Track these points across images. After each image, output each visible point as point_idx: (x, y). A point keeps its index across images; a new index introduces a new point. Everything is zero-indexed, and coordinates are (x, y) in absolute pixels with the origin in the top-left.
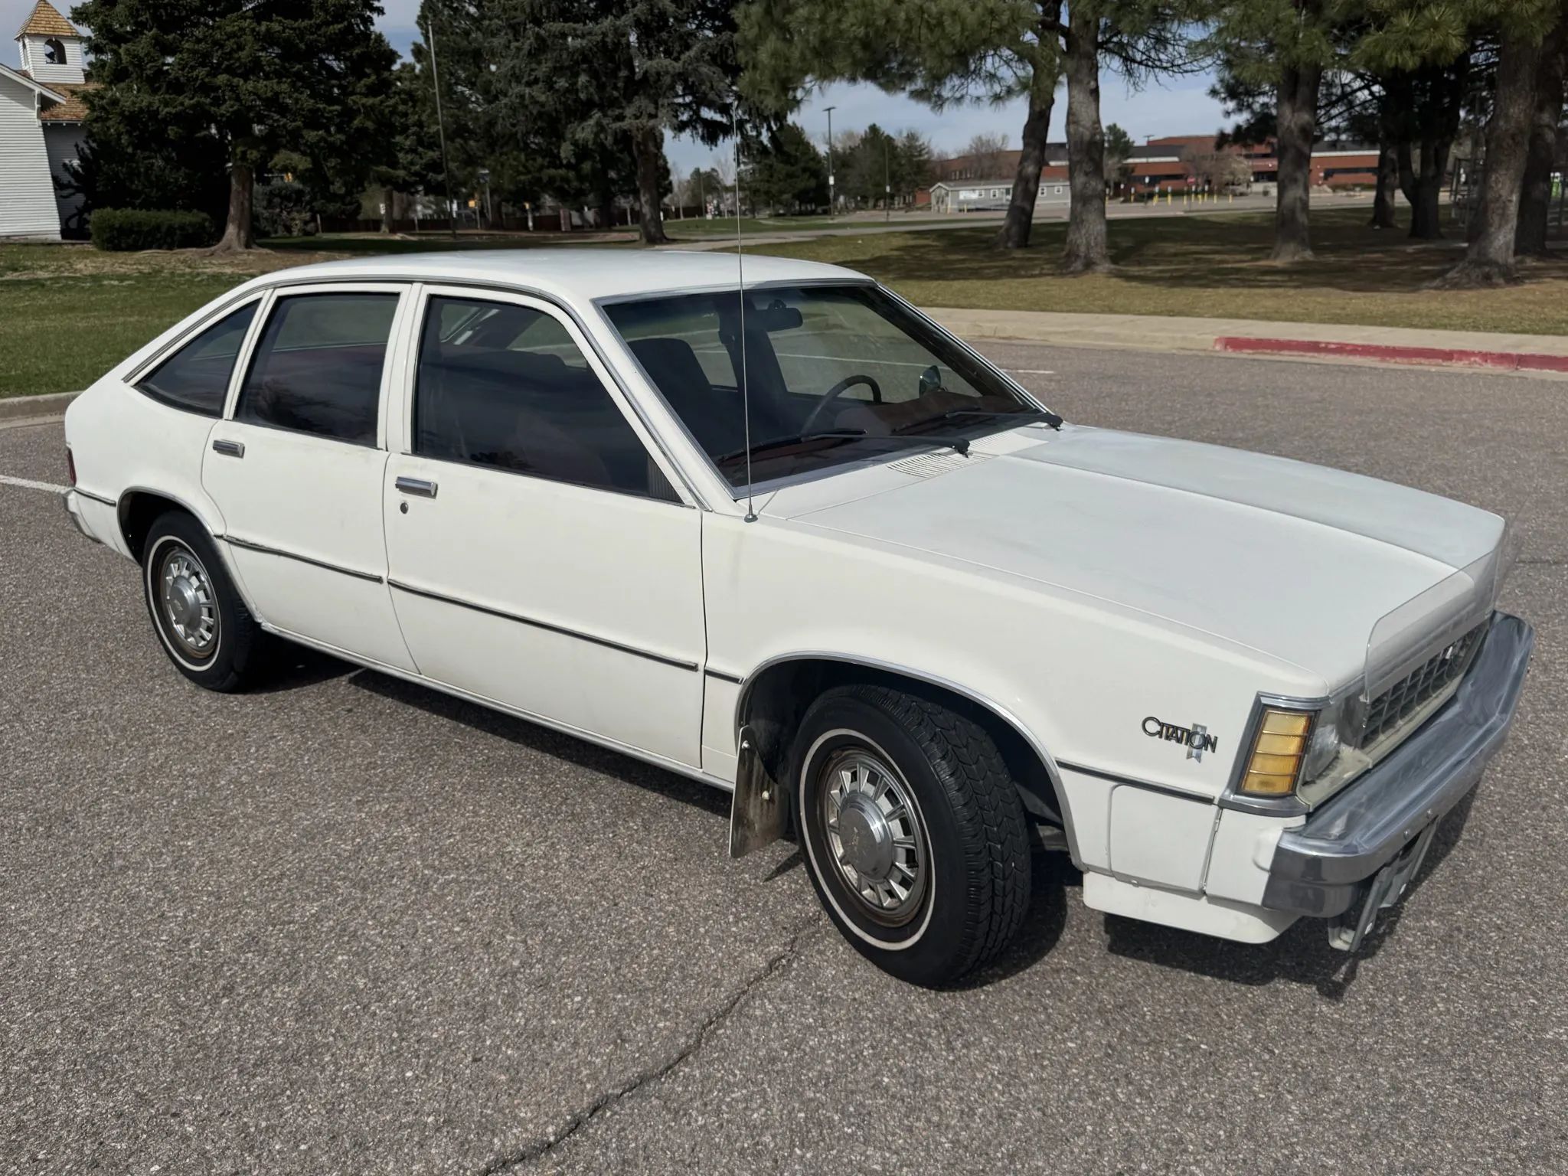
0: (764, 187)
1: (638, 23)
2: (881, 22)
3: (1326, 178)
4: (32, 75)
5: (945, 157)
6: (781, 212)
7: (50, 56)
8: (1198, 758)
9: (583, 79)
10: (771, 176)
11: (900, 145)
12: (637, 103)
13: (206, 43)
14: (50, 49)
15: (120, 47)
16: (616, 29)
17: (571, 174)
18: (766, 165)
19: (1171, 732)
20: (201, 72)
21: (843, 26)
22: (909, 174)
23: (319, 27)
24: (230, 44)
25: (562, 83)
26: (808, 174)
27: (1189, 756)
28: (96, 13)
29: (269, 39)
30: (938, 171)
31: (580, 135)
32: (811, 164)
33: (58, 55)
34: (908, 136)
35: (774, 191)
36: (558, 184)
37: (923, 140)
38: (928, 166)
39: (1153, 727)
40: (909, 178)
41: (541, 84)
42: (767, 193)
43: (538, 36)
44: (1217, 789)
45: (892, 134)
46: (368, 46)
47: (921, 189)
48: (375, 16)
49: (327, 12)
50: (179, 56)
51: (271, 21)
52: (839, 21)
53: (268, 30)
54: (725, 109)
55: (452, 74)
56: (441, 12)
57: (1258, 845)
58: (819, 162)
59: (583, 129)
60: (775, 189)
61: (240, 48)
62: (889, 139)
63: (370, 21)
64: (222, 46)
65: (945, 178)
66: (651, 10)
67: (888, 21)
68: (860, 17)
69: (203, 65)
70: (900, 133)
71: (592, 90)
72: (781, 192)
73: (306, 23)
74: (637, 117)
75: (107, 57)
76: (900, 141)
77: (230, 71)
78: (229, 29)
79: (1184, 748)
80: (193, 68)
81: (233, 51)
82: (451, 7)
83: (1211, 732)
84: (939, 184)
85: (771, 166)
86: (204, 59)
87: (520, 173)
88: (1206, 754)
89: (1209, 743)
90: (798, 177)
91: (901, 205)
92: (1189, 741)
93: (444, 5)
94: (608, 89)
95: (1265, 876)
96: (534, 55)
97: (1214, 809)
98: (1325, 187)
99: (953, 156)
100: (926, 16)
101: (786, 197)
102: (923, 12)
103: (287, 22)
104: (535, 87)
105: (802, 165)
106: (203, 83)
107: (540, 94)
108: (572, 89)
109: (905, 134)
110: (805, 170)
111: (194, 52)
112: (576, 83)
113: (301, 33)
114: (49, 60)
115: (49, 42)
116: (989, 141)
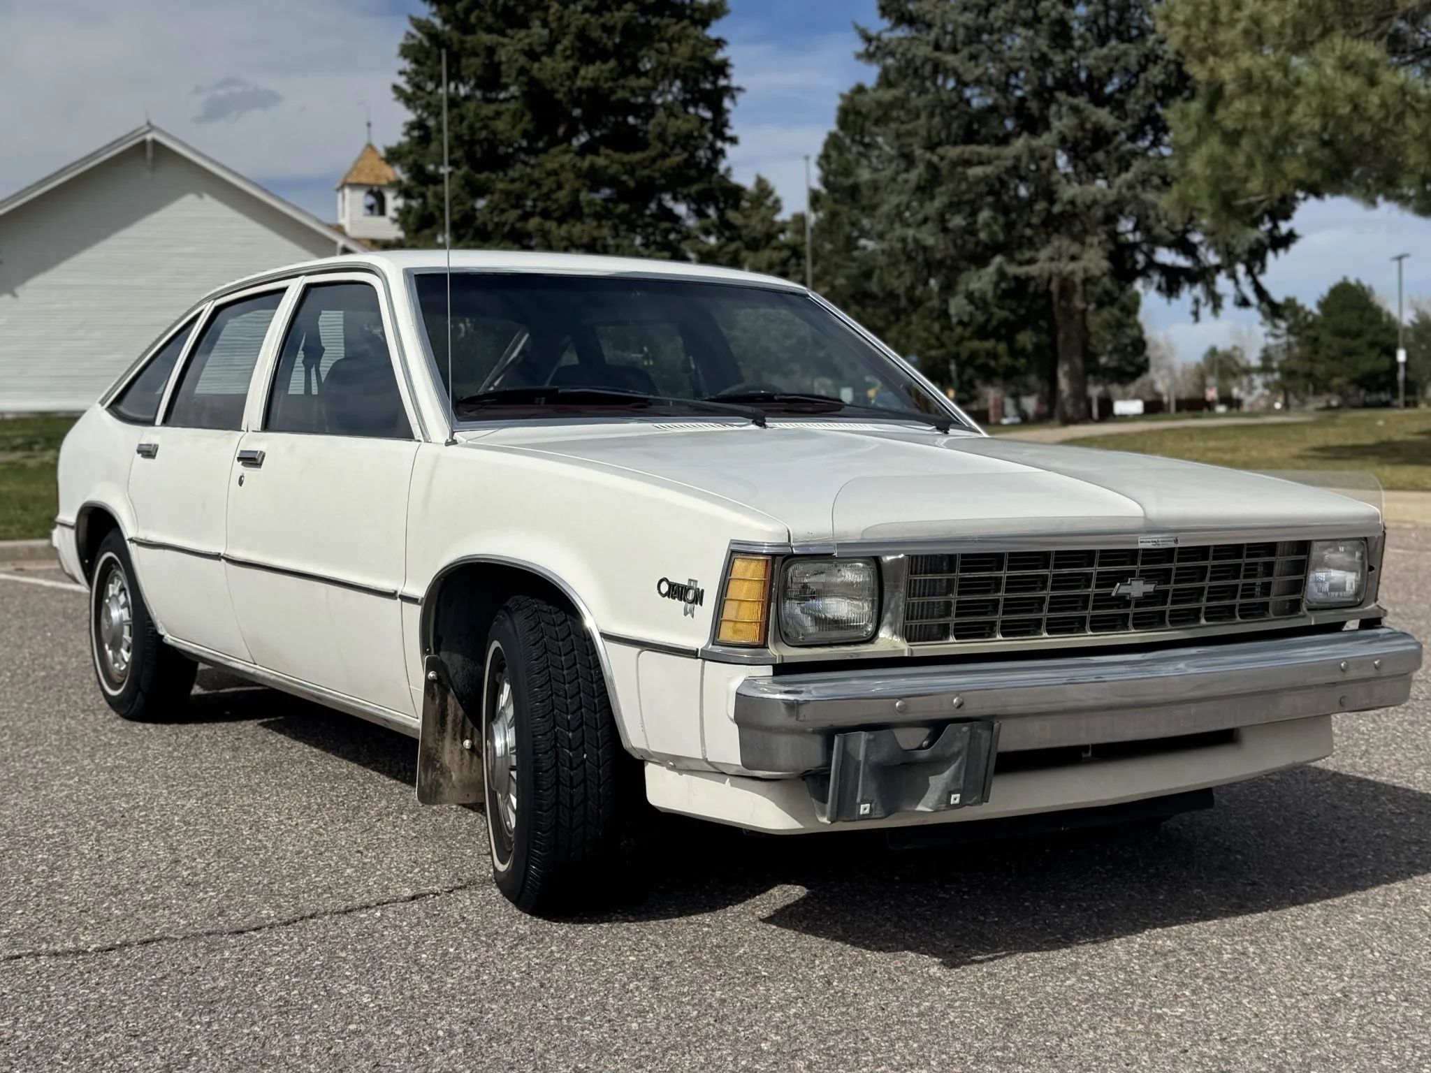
0: (1305, 367)
1: (1063, 142)
2: (1345, 110)
4: (348, 228)
6: (1334, 403)
7: (371, 208)
8: (692, 612)
9: (985, 215)
10: (1316, 352)
12: (1056, 243)
13: (522, 181)
14: (371, 200)
15: (428, 189)
16: (1032, 152)
17: (1002, 347)
18: (1308, 337)
19: (675, 591)
20: (513, 215)
21: (1293, 119)
23: (654, 160)
24: (548, 184)
25: (957, 221)
26: (1378, 350)
27: (685, 612)
28: (410, 152)
29: (594, 179)
31: (975, 285)
32: (1383, 337)
33: (378, 207)
35: (1318, 373)
36: (980, 361)
39: (664, 588)
41: (930, 225)
42: (1309, 376)
43: (930, 165)
44: (701, 641)
46: (710, 182)
48: (727, 147)
49: (664, 142)
50: (489, 197)
51: (598, 154)
52: (1289, 112)
53: (592, 166)
54: (1188, 249)
55: (853, 224)
56: (849, 150)
58: (1396, 333)
59: (980, 278)
60: (1320, 369)
61: (560, 187)
63: (721, 153)
64: (539, 186)
66: (1082, 126)
67: (1356, 108)
68: (1314, 105)
69: (516, 207)
71: (996, 228)
72: (1332, 375)
73: (638, 156)
74: (1052, 259)
75: (414, 203)
77: (546, 214)
78: (549, 166)
80: (503, 211)
81: (551, 191)
82: (862, 143)
83: (700, 585)
85: (1316, 340)
86: (517, 200)
87: (930, 347)
88: (695, 608)
89: (698, 596)
90: (1362, 354)
92: (686, 597)
93: (853, 141)
94: (1019, 227)
96: (925, 189)
100: (1408, 98)
101: (1336, 381)
102: (1404, 94)
103: (617, 156)
104: (924, 228)
105: (1369, 337)
106: (513, 229)
107: (928, 237)
108: (971, 230)
110: (1373, 345)
111: (507, 193)
112: (975, 222)
113: (631, 170)
114: (368, 212)
115: (371, 192)
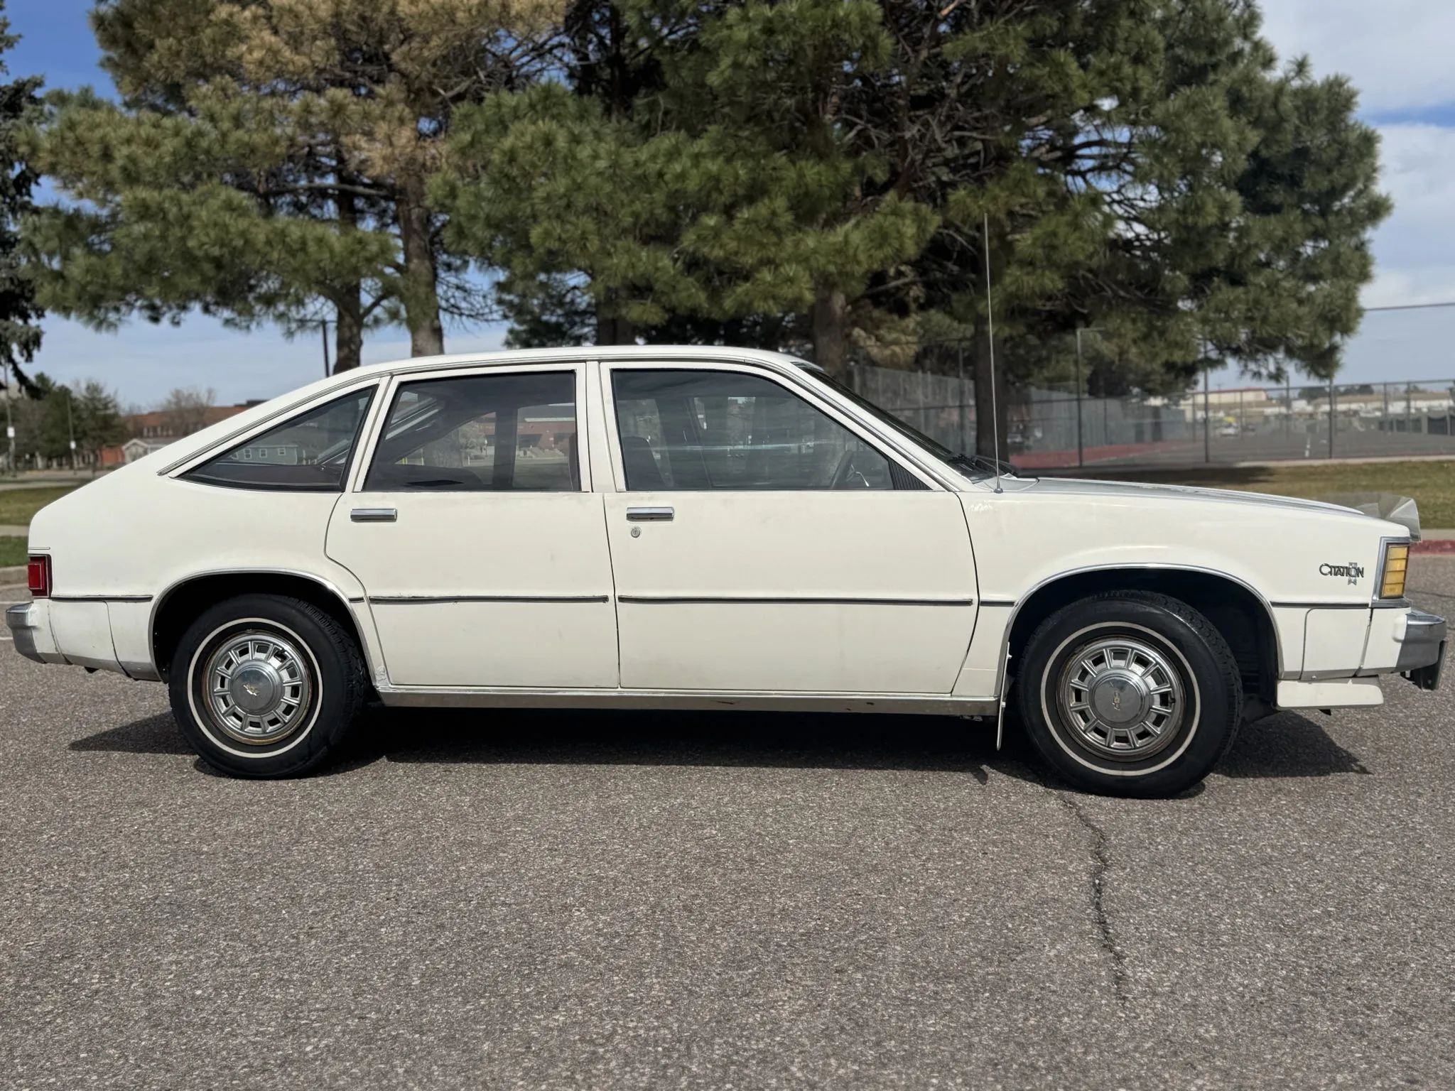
3: (556, 442)
5: (136, 412)
8: (1355, 582)
11: (78, 396)
19: (1337, 571)
22: (94, 429)
27: (1350, 582)
30: (130, 427)
34: (88, 388)
37: (108, 391)
38: (116, 422)
39: (1326, 570)
40: (94, 434)
44: (1368, 598)
45: (68, 384)
47: (111, 447)
57: (1396, 626)
62: (65, 392)
65: (139, 434)
70: (77, 384)
76: (79, 392)
79: (1346, 578)
83: (1360, 566)
84: (135, 441)
88: (1359, 579)
89: (1360, 572)
91: (82, 465)
92: (1348, 574)
95: (1399, 645)
97: (1368, 610)
98: (557, 451)
99: (145, 412)
109: (83, 386)
116: (190, 395)
